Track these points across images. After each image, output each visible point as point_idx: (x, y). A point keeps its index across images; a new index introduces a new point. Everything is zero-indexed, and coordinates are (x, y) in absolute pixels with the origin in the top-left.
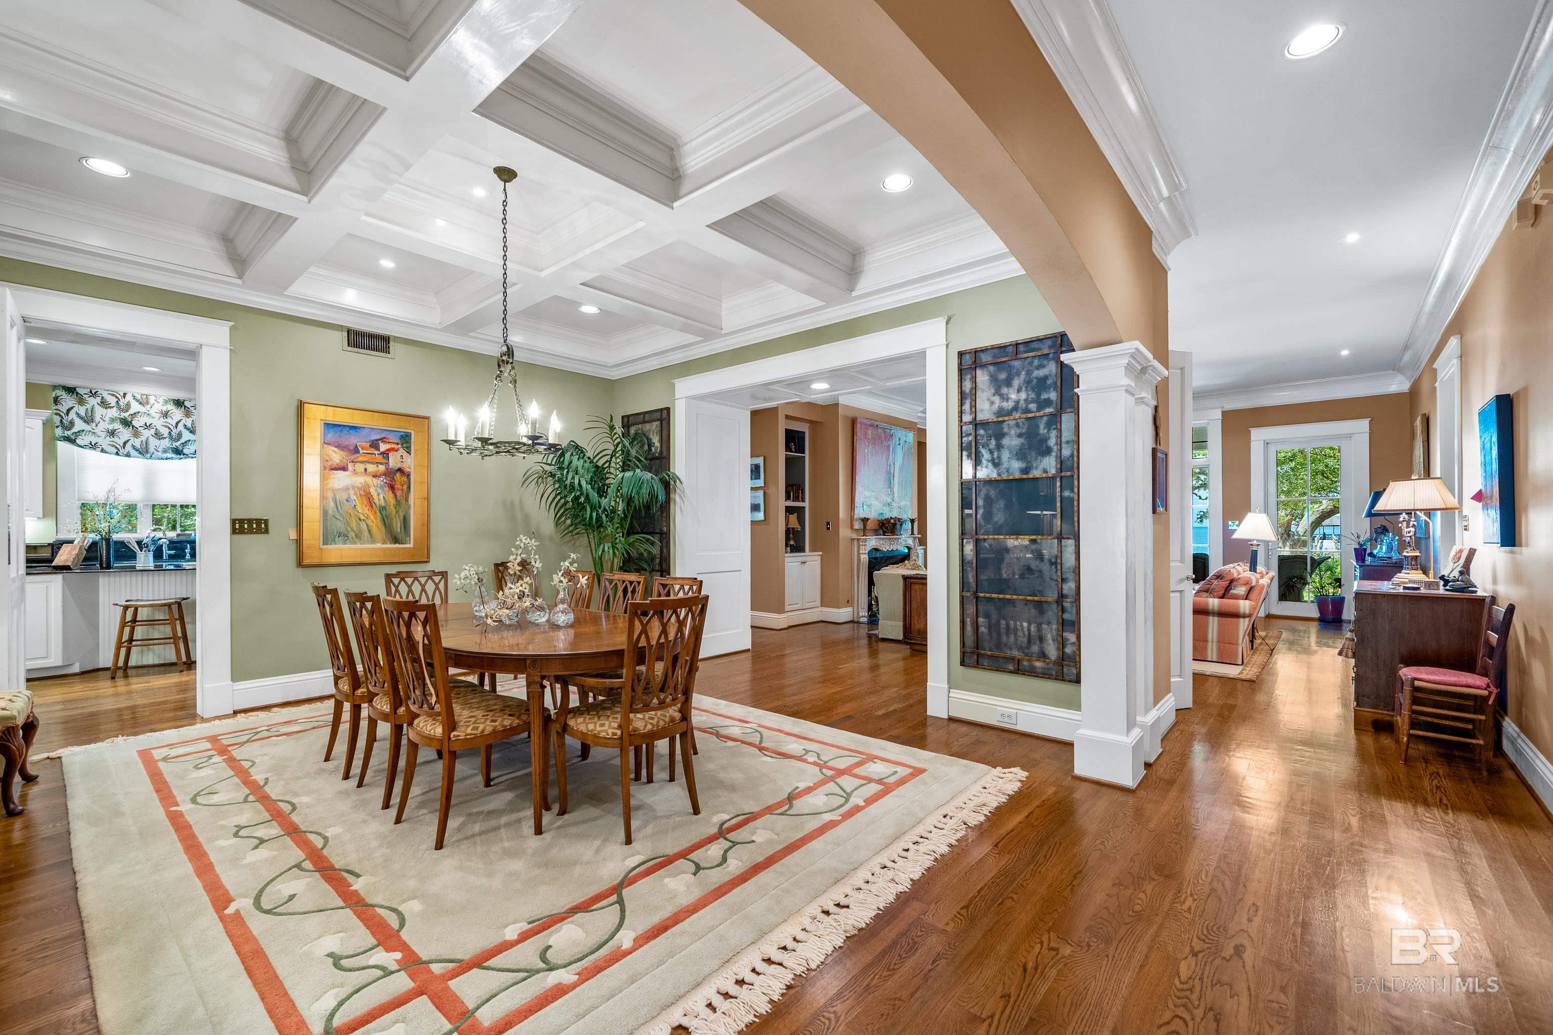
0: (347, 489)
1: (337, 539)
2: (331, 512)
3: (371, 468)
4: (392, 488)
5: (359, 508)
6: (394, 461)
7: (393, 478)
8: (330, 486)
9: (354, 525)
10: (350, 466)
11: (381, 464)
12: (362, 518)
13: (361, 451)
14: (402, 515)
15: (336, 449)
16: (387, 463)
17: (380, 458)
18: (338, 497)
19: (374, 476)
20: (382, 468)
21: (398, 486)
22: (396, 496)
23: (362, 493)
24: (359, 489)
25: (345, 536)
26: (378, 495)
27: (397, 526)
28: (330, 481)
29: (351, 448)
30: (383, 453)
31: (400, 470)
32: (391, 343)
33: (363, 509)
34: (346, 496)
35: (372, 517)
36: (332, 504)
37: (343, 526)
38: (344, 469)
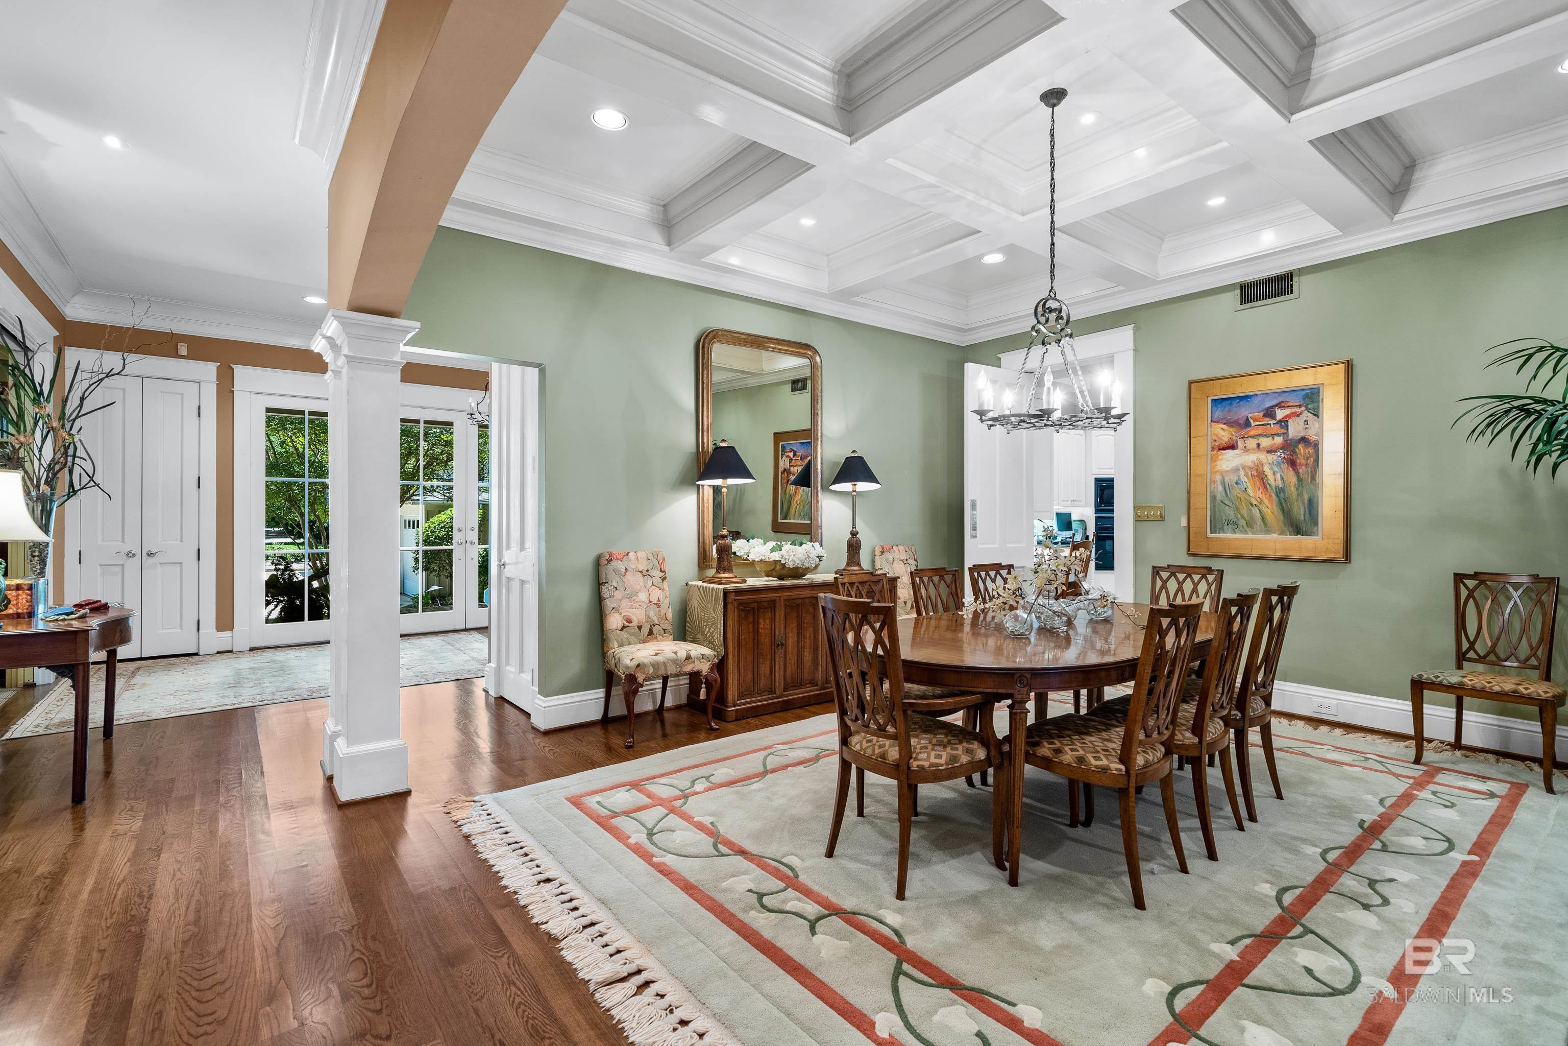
0: (1236, 470)
1: (1225, 527)
2: (1219, 497)
3: (1266, 442)
4: (1292, 463)
5: (1250, 491)
6: (1295, 429)
7: (1294, 452)
8: (1218, 468)
9: (1244, 512)
10: (1240, 444)
11: (1278, 435)
12: (1254, 502)
13: (1253, 424)
14: (1306, 497)
15: (1225, 427)
16: (1286, 434)
17: (1276, 429)
18: (1227, 480)
19: (1269, 452)
20: (1279, 440)
21: (1301, 460)
22: (1297, 473)
23: (1255, 473)
24: (1251, 469)
25: (1235, 524)
26: (1274, 474)
27: (1300, 512)
28: (1218, 463)
29: (1242, 422)
30: (1280, 421)
31: (1304, 440)
32: (1295, 279)
33: (1255, 492)
34: (1236, 478)
35: (1266, 501)
36: (1220, 488)
37: (1232, 513)
38: (1233, 447)
